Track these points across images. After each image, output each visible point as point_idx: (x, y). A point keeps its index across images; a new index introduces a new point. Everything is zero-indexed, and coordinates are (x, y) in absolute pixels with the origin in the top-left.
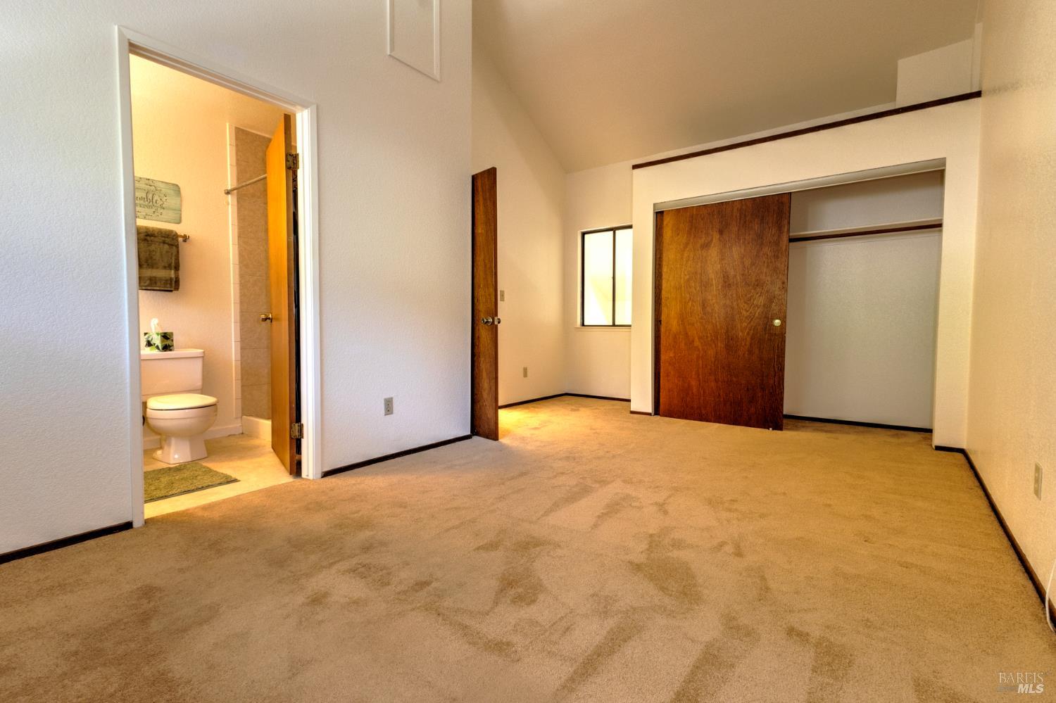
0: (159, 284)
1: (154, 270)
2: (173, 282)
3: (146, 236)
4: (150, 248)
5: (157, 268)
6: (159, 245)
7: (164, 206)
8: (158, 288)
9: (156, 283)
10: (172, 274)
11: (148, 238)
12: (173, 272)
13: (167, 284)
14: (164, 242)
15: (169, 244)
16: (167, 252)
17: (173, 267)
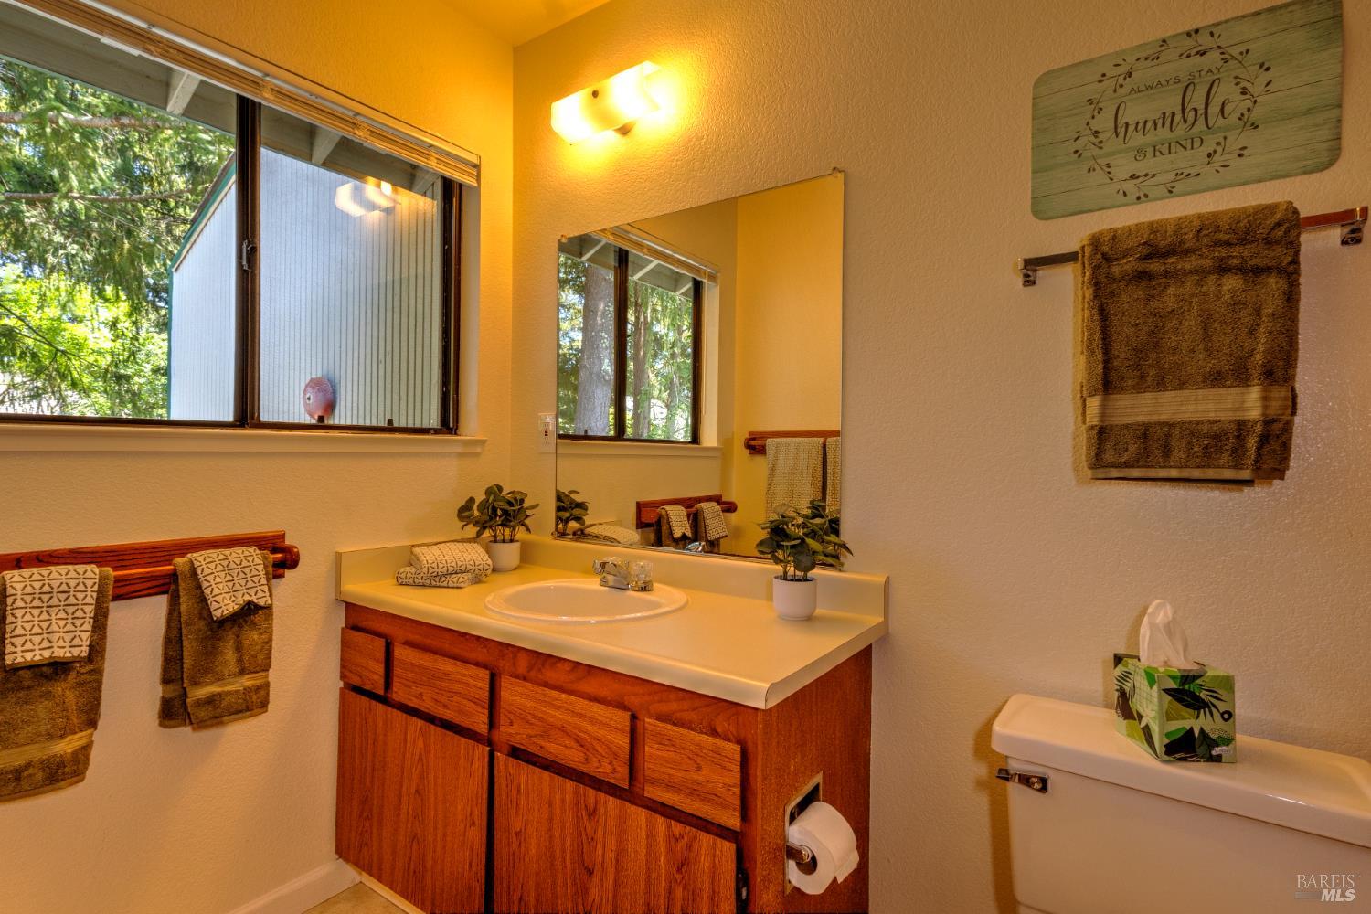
0: (1179, 454)
1: (1168, 396)
2: (1252, 442)
3: (1147, 257)
4: (1155, 304)
5: (1182, 385)
6: (1199, 284)
7: (1255, 115)
8: (1174, 473)
9: (1167, 451)
10: (1251, 403)
11: (1155, 266)
12: (1254, 394)
13: (1219, 450)
14: (1223, 269)
15: (1242, 270)
16: (1235, 304)
17: (1256, 373)
